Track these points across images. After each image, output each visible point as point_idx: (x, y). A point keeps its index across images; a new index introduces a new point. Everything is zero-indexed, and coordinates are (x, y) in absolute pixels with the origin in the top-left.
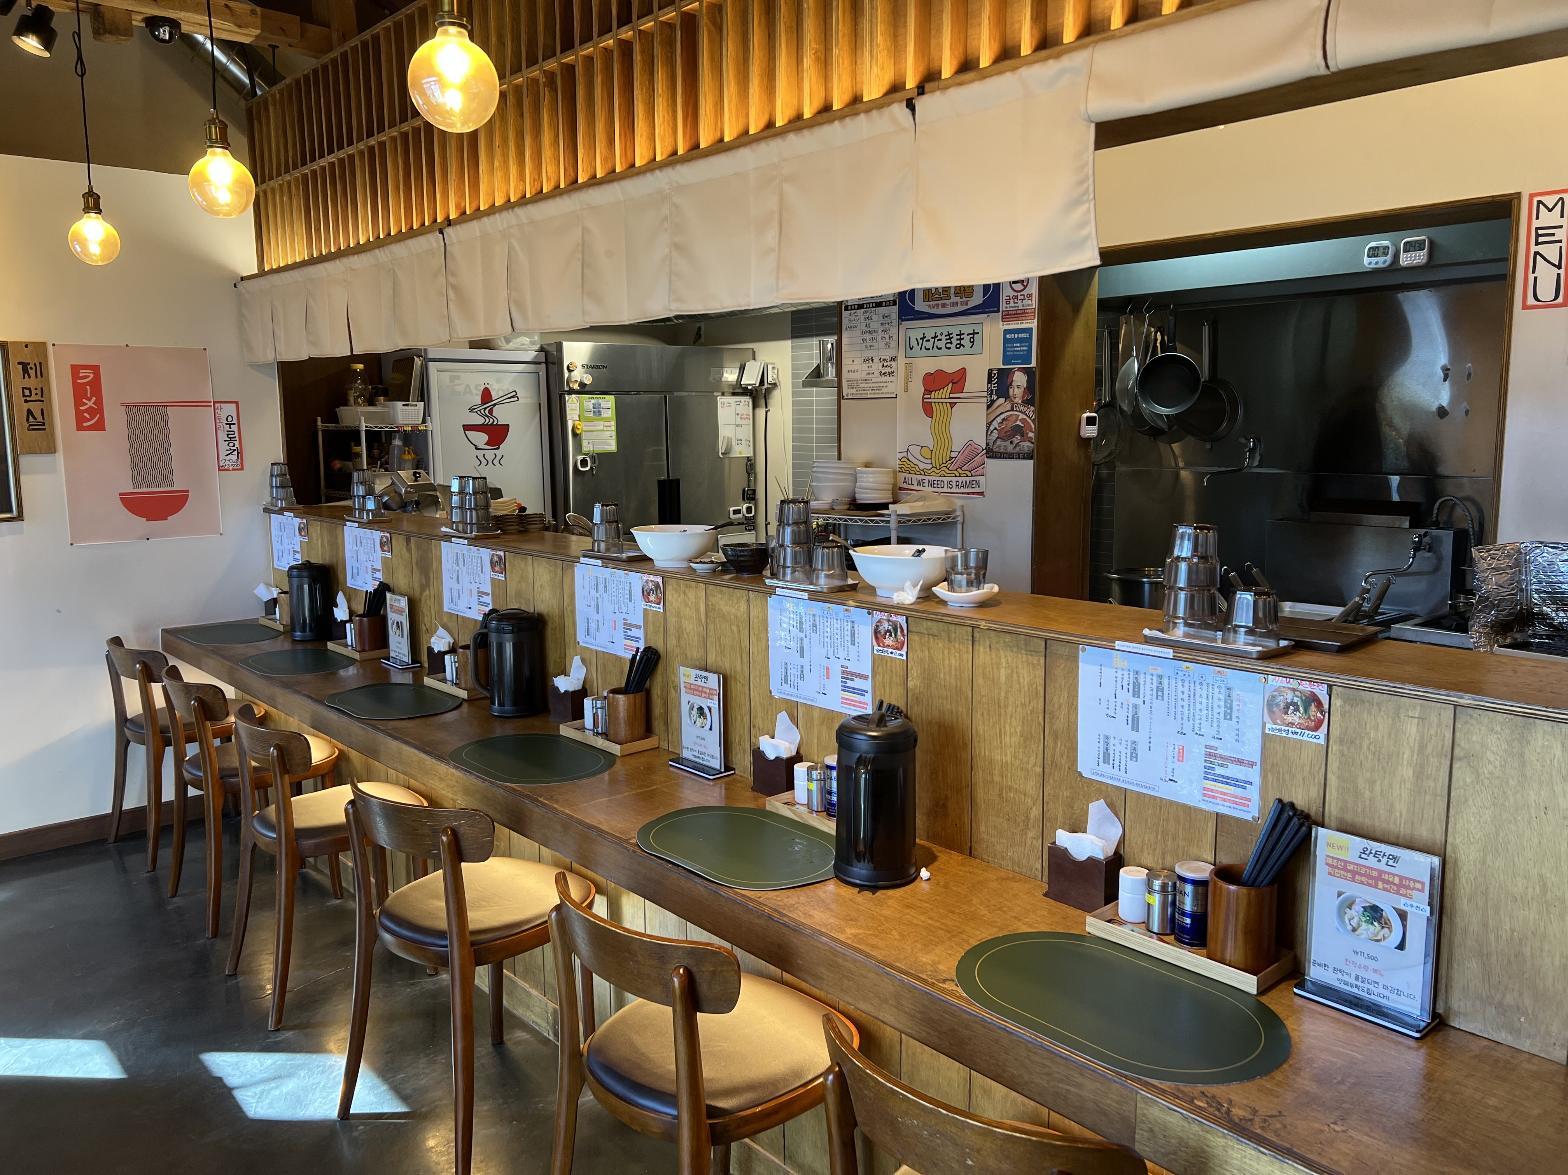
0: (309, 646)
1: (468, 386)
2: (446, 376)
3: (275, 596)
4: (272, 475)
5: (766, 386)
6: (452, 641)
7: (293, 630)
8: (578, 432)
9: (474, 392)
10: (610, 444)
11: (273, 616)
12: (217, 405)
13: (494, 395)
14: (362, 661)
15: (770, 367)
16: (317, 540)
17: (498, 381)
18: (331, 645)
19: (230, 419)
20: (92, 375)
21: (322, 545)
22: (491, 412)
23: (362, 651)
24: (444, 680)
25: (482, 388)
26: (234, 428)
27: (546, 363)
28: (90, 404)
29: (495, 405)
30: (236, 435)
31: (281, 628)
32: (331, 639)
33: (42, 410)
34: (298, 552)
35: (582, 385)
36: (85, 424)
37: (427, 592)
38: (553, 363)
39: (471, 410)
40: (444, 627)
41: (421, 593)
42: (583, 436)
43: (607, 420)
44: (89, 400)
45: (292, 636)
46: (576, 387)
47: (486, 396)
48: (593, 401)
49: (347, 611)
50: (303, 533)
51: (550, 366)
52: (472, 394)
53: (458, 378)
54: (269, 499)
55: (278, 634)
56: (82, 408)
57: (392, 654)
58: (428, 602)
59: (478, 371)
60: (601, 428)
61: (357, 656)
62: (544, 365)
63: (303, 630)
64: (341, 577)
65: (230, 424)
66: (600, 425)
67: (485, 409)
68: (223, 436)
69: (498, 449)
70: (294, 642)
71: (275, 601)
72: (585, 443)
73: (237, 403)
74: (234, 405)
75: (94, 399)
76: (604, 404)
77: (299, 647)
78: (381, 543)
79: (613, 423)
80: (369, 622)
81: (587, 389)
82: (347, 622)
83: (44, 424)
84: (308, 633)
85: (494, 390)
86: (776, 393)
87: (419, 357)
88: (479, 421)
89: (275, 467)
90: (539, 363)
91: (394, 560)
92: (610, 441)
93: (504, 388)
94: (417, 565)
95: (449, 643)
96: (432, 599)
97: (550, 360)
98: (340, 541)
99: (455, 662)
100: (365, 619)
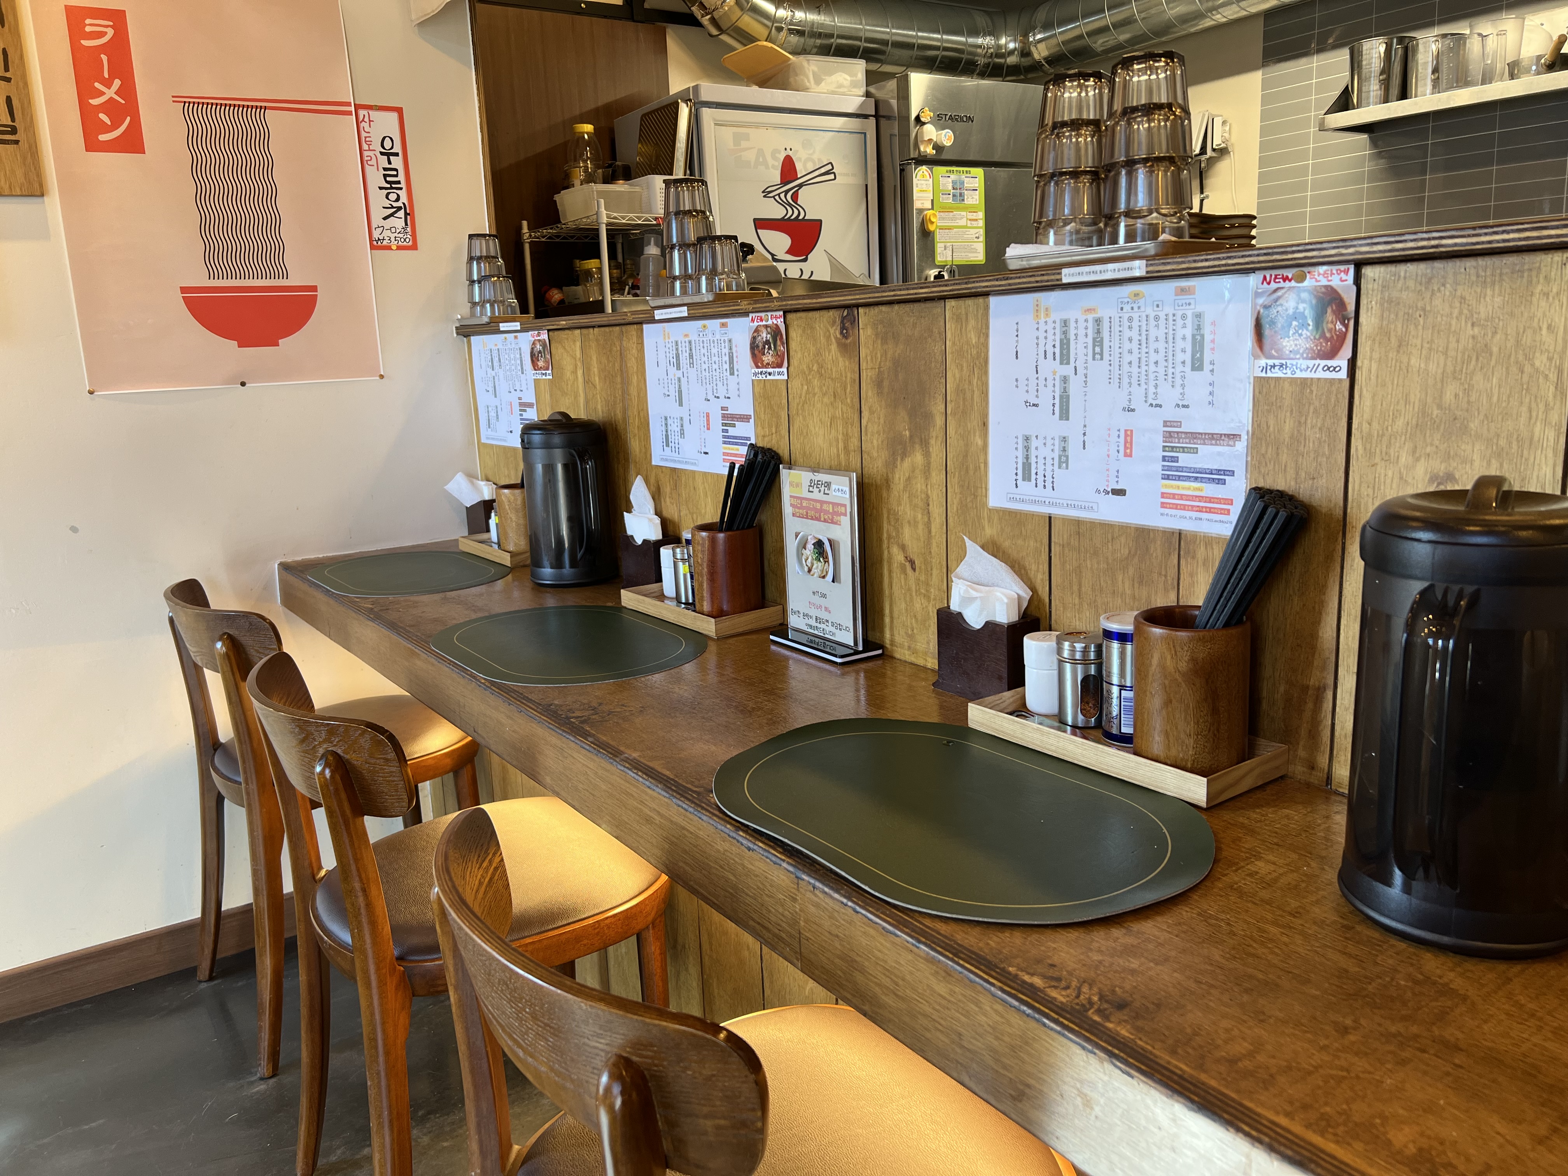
0: (572, 599)
1: (761, 152)
2: (727, 133)
3: (487, 497)
4: (471, 259)
5: (1210, 153)
6: (1026, 594)
7: (536, 563)
8: (932, 228)
9: (771, 162)
10: (975, 251)
11: (484, 536)
12: (362, 113)
13: (801, 170)
14: (722, 639)
15: (1218, 122)
16: (575, 372)
17: (806, 144)
18: (629, 598)
19: (388, 144)
20: (110, 32)
21: (587, 382)
22: (795, 197)
23: (717, 614)
24: (1021, 710)
25: (782, 157)
26: (397, 162)
27: (877, 116)
28: (110, 93)
29: (800, 186)
30: (401, 177)
31: (506, 559)
32: (630, 584)
33: (9, 100)
34: (530, 405)
35: (938, 148)
36: (103, 137)
37: (918, 458)
38: (888, 118)
39: (766, 193)
40: (992, 549)
41: (891, 464)
42: (937, 237)
43: (972, 209)
44: (108, 84)
45: (534, 575)
46: (929, 150)
47: (788, 170)
48: (953, 177)
49: (657, 521)
50: (541, 363)
51: (883, 121)
52: (767, 167)
53: (747, 137)
54: (465, 309)
55: (502, 571)
56: (95, 102)
57: (794, 621)
58: (919, 485)
59: (776, 127)
60: (963, 222)
61: (708, 626)
62: (873, 120)
63: (558, 564)
64: (635, 446)
65: (388, 155)
66: (962, 218)
67: (787, 192)
68: (376, 179)
69: (805, 260)
70: (540, 587)
71: (488, 506)
72: (939, 248)
73: (399, 111)
74: (394, 116)
75: (117, 83)
76: (969, 183)
77: (551, 601)
78: (754, 346)
79: (981, 215)
80: (728, 540)
81: (945, 156)
82: (658, 545)
83: (14, 131)
84: (567, 570)
85: (800, 159)
86: (1223, 167)
87: (686, 101)
88: (777, 212)
89: (477, 242)
90: (866, 117)
91: (795, 384)
92: (976, 245)
93: (815, 157)
94: (879, 384)
95: (1020, 598)
96: (937, 477)
97: (881, 113)
98: (632, 364)
99: (1074, 662)
100: (721, 536)
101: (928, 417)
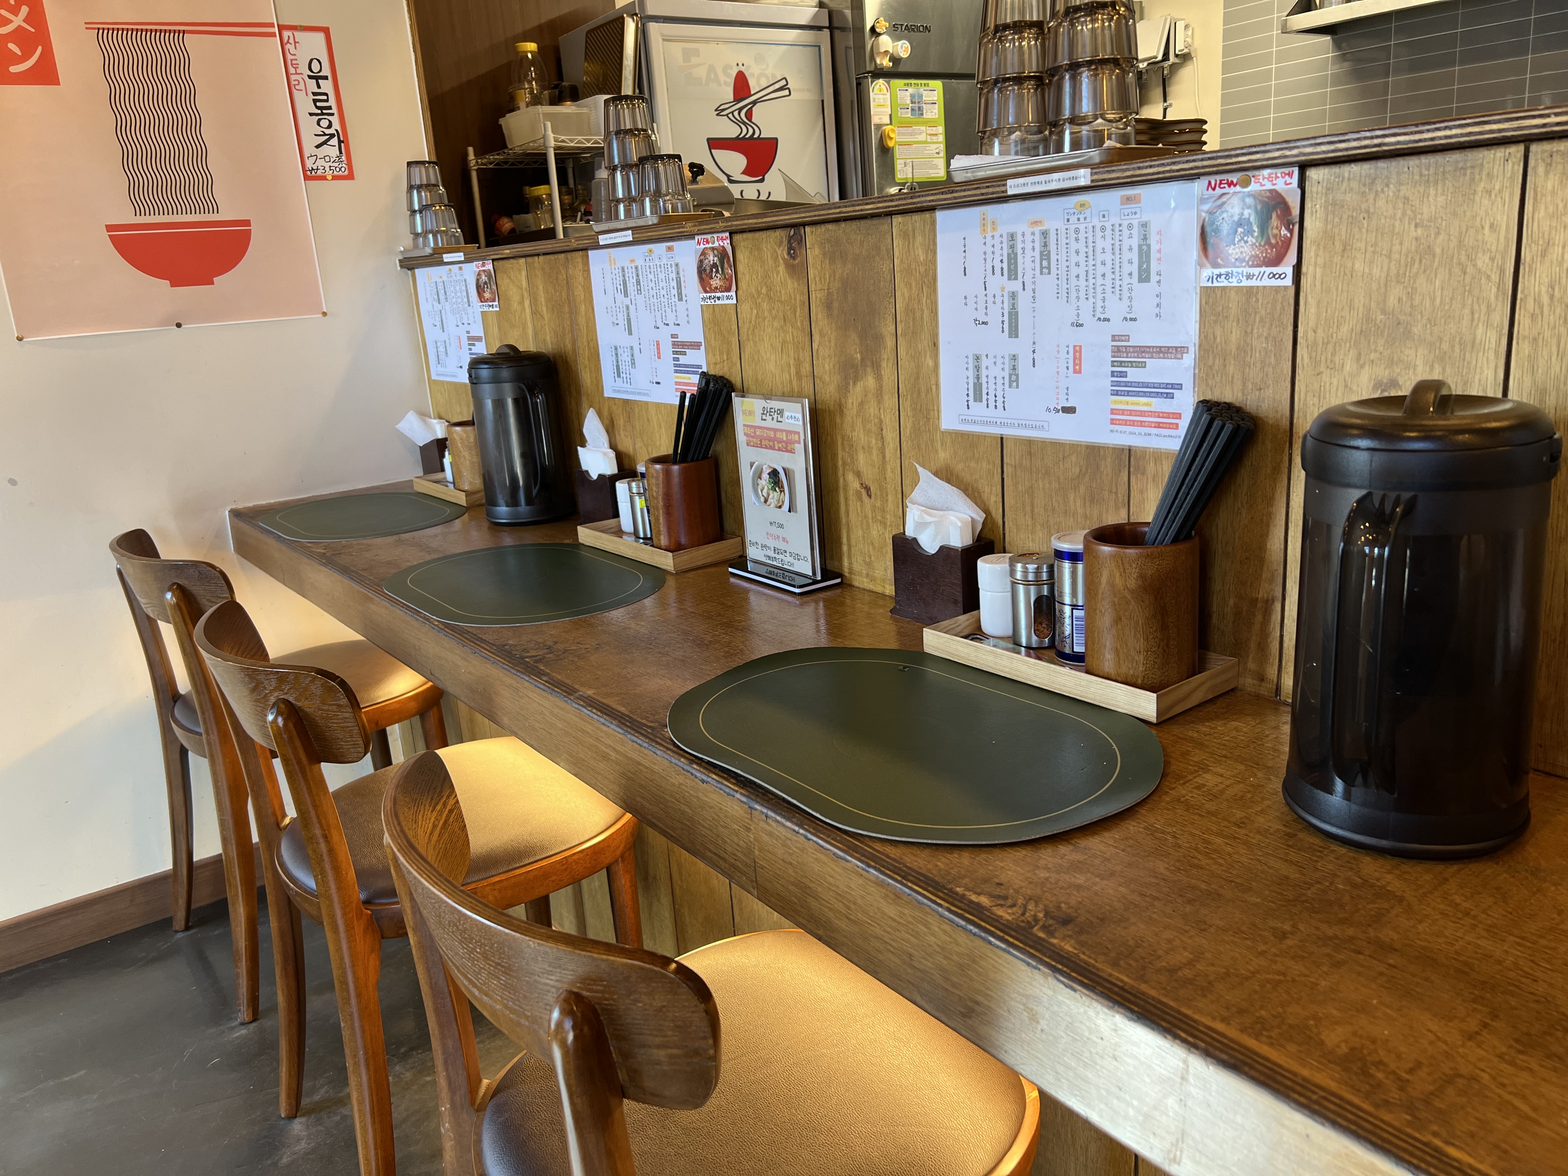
0: (530, 537)
1: (711, 69)
2: (676, 49)
3: (440, 435)
4: (411, 188)
5: (1172, 59)
6: (980, 517)
7: (491, 502)
8: (891, 144)
9: (722, 78)
10: (936, 167)
11: (439, 476)
12: (286, 34)
13: (754, 86)
14: (680, 573)
15: (1180, 26)
16: (521, 303)
17: (759, 59)
18: (586, 535)
19: (315, 67)
21: (535, 313)
22: (749, 115)
23: (675, 548)
24: (976, 634)
25: (734, 73)
26: (327, 86)
27: (831, 28)
28: (18, 21)
29: (754, 103)
30: (332, 102)
31: (461, 499)
32: (588, 519)
34: (479, 339)
35: (895, 60)
36: (13, 69)
37: (870, 381)
38: (843, 29)
39: (719, 111)
40: (946, 475)
41: (844, 389)
42: (897, 153)
43: (931, 123)
44: (15, 11)
45: (490, 515)
46: (886, 63)
47: (741, 87)
48: (911, 90)
49: (612, 454)
50: (487, 295)
51: (837, 33)
52: (719, 84)
53: (696, 53)
54: (408, 241)
55: (459, 511)
57: (753, 553)
58: (872, 409)
59: (727, 41)
60: (922, 137)
61: (666, 561)
62: (827, 32)
63: (513, 502)
64: (586, 378)
65: (317, 78)
66: (922, 133)
67: (740, 110)
68: (305, 105)
69: (762, 181)
70: (496, 526)
71: (441, 445)
72: (899, 165)
73: (326, 31)
74: (321, 36)
75: (25, 10)
76: (928, 96)
77: (508, 540)
78: (701, 271)
79: (941, 129)
80: (684, 473)
81: (902, 69)
82: (614, 479)
84: (523, 508)
85: (753, 75)
86: (1186, 74)
87: (632, 15)
88: (731, 131)
89: (416, 170)
90: (820, 28)
91: (745, 308)
92: (936, 161)
93: (769, 72)
94: (828, 306)
95: (973, 521)
96: (890, 401)
97: (835, 24)
98: (579, 292)
99: (1027, 583)
100: (676, 468)
101: (879, 338)
